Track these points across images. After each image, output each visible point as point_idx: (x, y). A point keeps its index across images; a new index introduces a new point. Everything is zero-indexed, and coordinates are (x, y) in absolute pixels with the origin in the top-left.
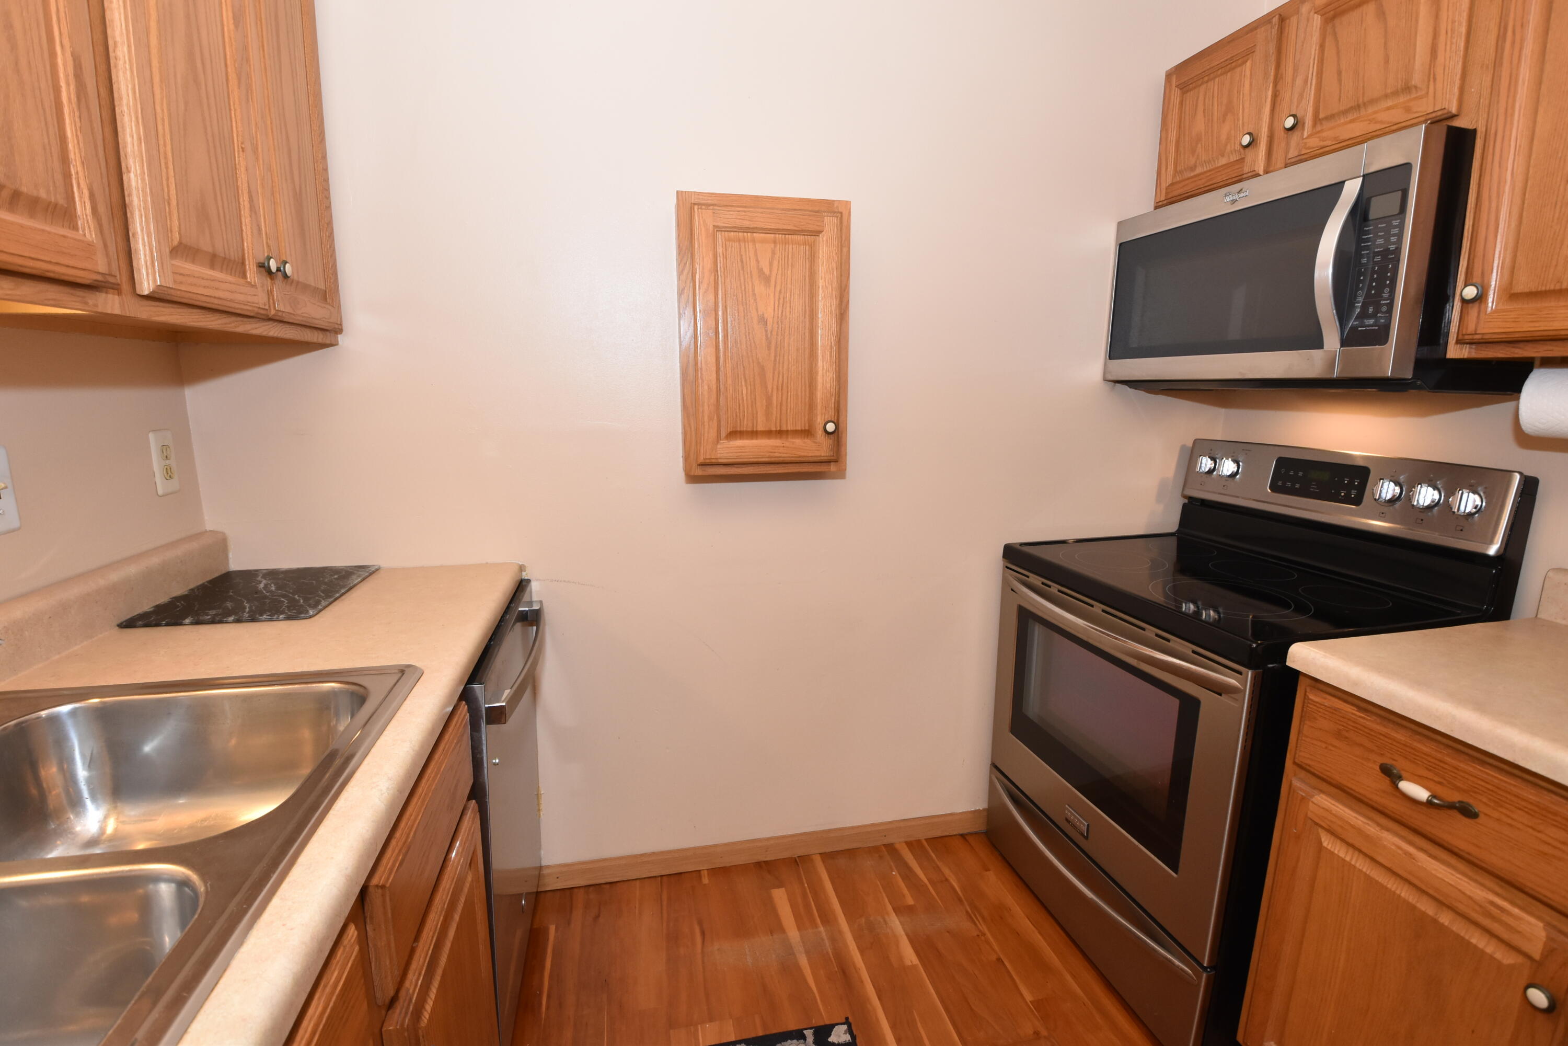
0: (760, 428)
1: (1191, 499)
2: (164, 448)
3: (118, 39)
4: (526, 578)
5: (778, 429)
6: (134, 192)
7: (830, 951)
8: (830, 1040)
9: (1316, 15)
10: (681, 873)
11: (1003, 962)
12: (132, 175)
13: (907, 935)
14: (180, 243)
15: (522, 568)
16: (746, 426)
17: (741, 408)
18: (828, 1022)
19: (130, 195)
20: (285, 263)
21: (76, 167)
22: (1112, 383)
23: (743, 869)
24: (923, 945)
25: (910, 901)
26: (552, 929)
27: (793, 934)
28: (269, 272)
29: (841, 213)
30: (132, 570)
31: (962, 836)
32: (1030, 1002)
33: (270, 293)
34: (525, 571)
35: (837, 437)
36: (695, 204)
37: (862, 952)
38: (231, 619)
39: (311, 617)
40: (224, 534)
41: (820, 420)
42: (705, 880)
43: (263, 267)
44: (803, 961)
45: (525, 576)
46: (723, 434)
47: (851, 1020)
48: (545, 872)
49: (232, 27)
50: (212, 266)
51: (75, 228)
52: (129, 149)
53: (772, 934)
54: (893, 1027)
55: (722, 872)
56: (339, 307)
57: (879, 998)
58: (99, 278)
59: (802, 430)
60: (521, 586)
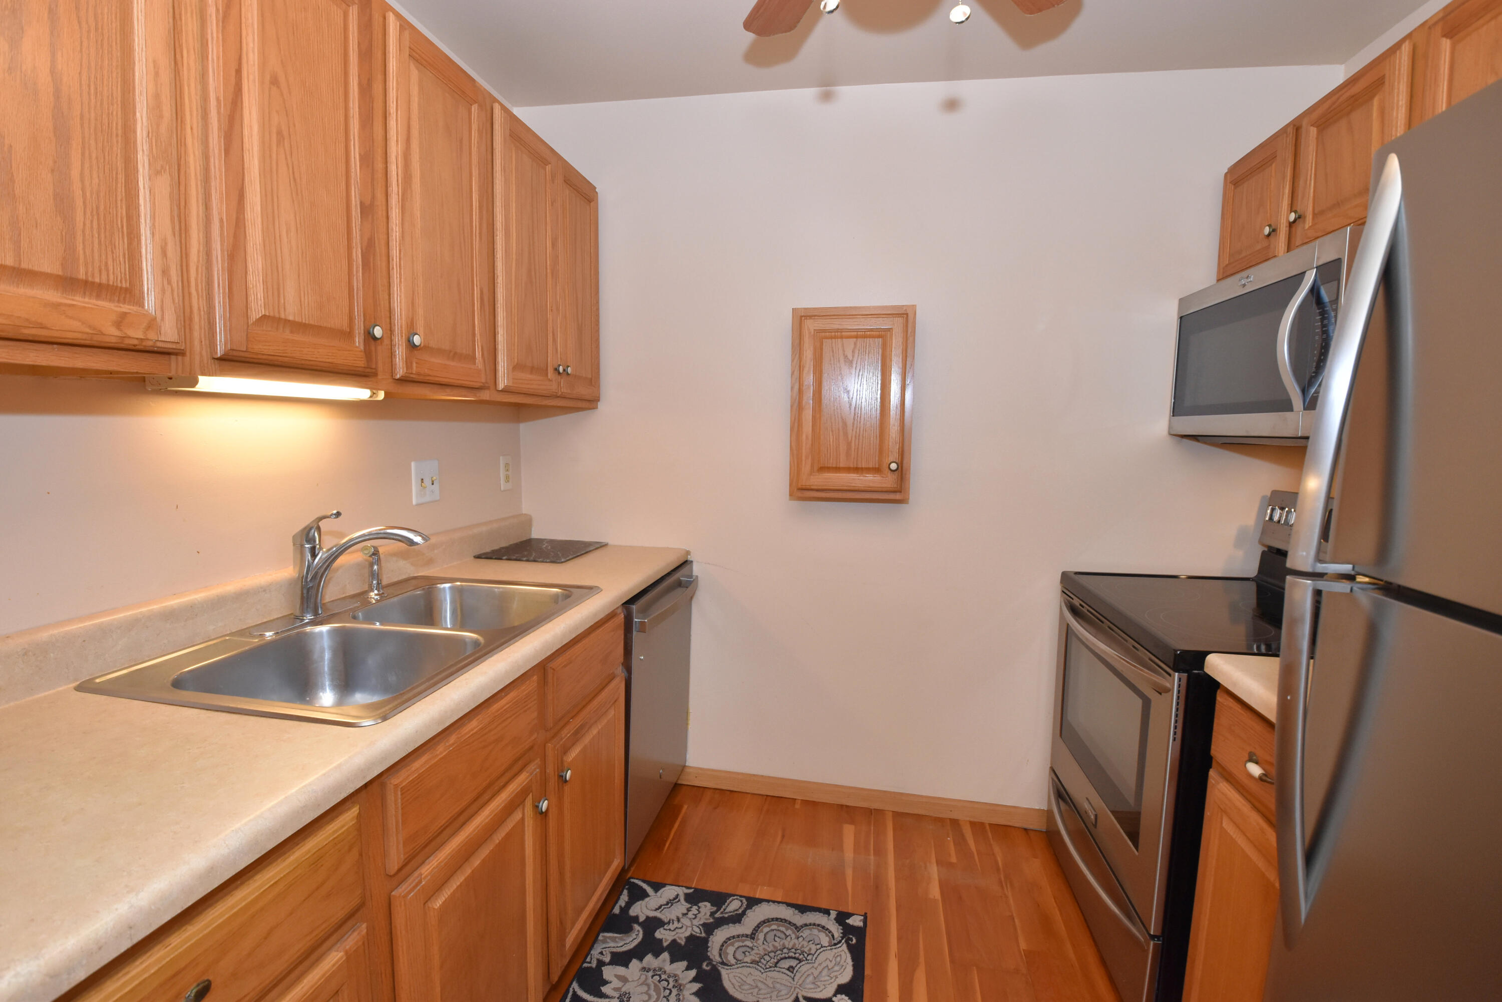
0: (842, 465)
1: (1270, 548)
2: (507, 465)
3: (499, 274)
4: (690, 560)
5: (855, 466)
6: (500, 344)
7: (872, 872)
8: (847, 921)
9: (1312, 128)
10: (782, 797)
11: (1014, 919)
12: (500, 335)
13: (940, 881)
14: (517, 364)
15: (688, 553)
16: (832, 463)
17: (829, 451)
18: (850, 911)
19: (498, 344)
20: (568, 366)
21: (478, 337)
22: (1179, 438)
23: (828, 806)
24: (950, 891)
25: (954, 859)
26: (685, 807)
27: (849, 855)
28: (559, 373)
29: (907, 314)
30: (484, 529)
31: (1026, 830)
32: (1024, 950)
33: (559, 384)
34: (690, 555)
35: (902, 472)
36: (802, 316)
37: (897, 879)
38: (525, 559)
39: (562, 562)
40: (530, 516)
41: (886, 461)
42: (797, 806)
43: (556, 370)
44: (849, 872)
45: (689, 558)
46: (816, 468)
47: (868, 915)
48: (687, 770)
49: (551, 249)
50: (531, 373)
51: (475, 364)
52: (499, 324)
53: (833, 850)
54: (899, 930)
55: (812, 805)
56: (599, 387)
57: (897, 910)
58: (482, 384)
59: (873, 468)
60: (685, 563)
